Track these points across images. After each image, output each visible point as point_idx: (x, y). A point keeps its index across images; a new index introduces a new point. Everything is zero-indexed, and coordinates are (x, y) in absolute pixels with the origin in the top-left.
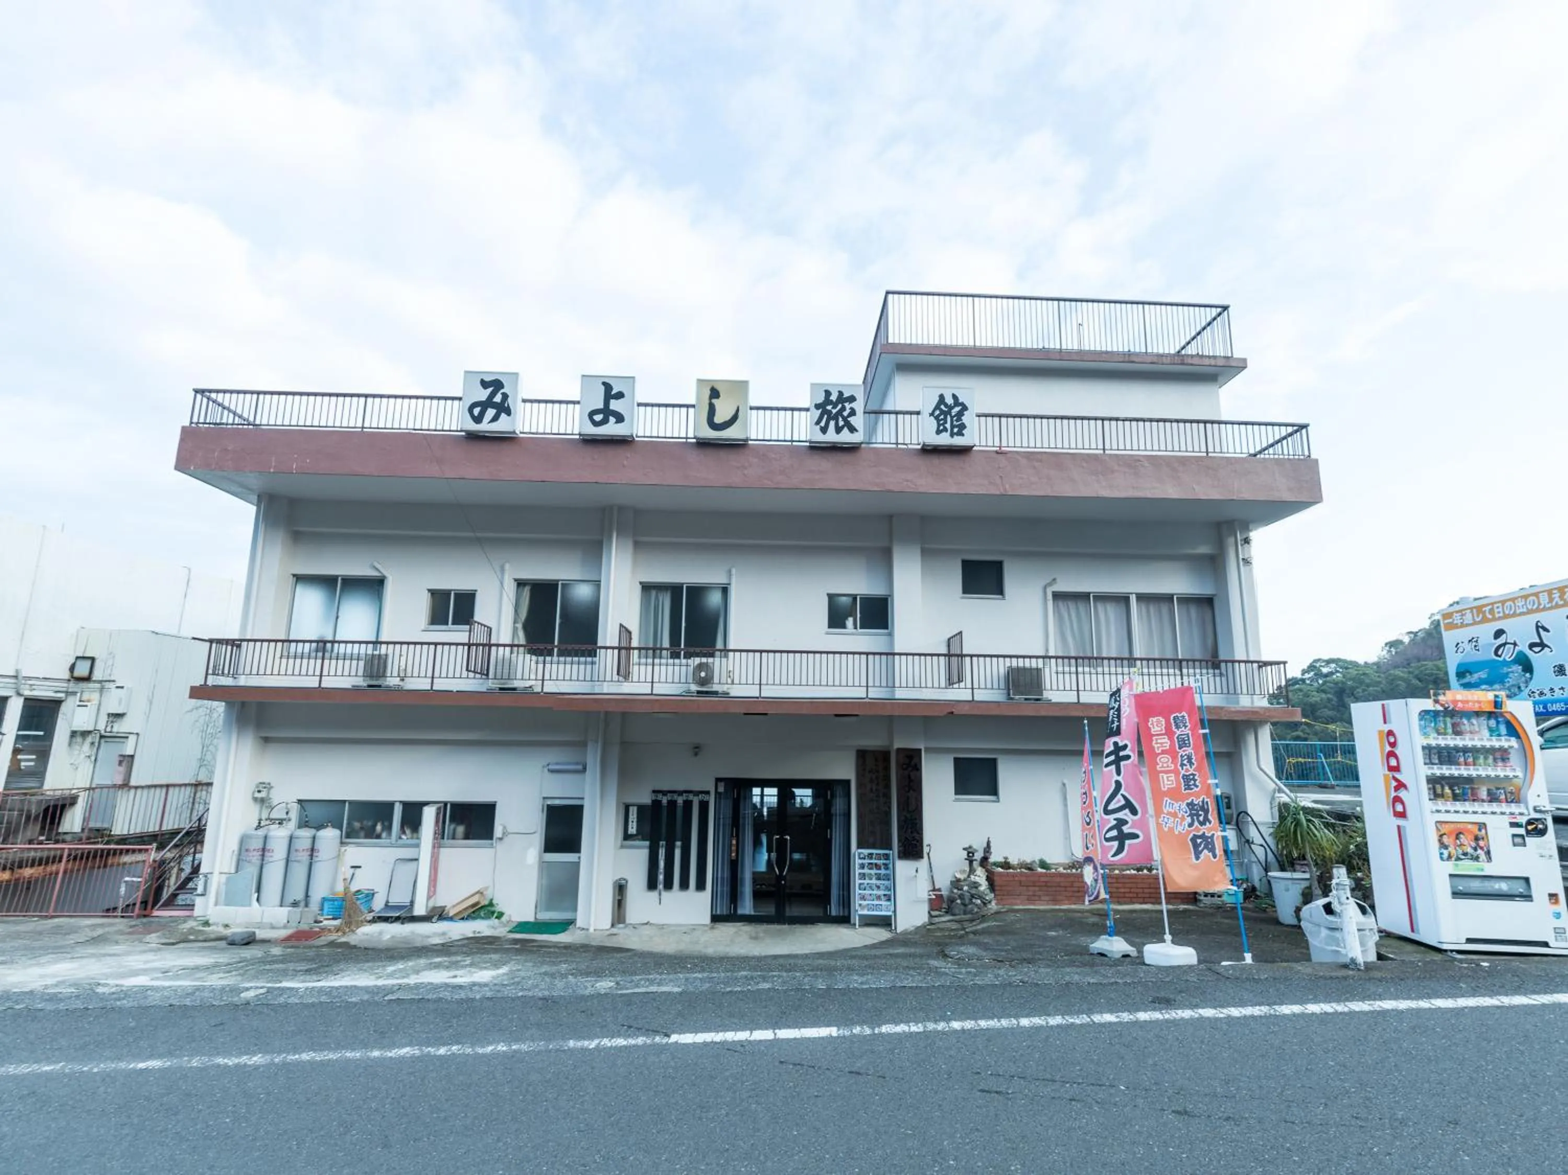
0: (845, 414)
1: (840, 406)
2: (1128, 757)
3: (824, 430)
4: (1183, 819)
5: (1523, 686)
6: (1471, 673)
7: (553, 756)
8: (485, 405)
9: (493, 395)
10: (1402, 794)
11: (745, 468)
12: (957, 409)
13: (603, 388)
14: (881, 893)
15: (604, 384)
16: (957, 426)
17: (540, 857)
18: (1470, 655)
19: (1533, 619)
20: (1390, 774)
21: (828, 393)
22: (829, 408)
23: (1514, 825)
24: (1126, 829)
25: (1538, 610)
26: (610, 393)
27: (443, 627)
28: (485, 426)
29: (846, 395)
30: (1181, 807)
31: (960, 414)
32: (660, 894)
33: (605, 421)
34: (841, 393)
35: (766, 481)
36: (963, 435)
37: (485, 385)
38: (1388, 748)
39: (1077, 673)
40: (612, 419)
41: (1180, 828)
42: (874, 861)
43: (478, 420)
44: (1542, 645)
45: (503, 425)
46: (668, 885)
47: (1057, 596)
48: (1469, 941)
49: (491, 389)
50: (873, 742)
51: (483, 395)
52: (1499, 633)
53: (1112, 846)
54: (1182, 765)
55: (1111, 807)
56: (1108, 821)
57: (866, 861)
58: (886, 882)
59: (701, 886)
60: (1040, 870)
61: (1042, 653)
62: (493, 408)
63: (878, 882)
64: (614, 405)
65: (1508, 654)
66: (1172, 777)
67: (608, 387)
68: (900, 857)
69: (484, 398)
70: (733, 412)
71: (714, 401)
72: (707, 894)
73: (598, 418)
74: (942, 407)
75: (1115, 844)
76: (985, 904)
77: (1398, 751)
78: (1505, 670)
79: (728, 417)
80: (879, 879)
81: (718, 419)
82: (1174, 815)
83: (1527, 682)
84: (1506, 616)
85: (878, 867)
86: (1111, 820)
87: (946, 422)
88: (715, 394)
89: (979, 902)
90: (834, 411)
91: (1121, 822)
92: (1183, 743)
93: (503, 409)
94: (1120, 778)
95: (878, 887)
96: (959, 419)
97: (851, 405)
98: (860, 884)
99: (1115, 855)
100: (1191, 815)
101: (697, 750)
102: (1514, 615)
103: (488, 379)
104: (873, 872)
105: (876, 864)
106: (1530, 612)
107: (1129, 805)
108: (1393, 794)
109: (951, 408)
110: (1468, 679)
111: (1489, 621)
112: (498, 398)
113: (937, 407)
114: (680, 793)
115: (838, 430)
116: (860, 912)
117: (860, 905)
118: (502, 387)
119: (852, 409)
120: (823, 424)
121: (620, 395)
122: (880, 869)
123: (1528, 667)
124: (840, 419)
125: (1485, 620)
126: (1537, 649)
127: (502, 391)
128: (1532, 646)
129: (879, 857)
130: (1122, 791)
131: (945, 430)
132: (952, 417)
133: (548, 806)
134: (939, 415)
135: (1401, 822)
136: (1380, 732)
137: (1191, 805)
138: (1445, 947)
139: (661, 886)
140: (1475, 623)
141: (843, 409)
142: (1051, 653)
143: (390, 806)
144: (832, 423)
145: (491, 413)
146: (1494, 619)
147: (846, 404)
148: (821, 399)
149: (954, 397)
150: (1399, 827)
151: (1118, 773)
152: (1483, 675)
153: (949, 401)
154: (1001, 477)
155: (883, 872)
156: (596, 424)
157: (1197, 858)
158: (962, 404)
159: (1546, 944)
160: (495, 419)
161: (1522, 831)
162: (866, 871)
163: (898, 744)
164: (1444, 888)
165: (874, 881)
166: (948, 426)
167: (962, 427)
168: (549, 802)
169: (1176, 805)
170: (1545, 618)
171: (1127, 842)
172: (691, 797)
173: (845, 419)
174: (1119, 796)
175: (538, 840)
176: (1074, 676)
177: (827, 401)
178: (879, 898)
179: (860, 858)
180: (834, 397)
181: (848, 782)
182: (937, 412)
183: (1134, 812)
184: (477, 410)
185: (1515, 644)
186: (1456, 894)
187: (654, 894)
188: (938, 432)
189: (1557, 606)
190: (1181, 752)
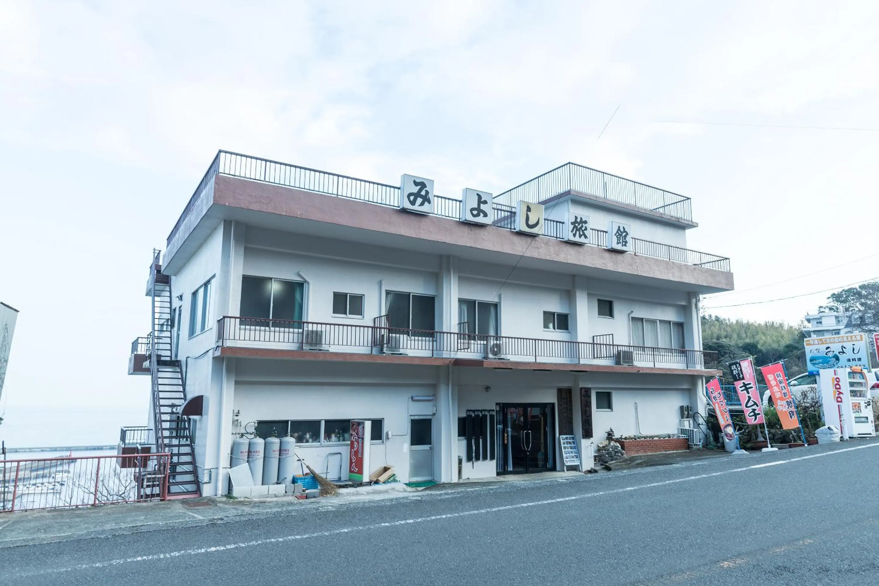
0: (583, 229)
1: (581, 225)
2: (752, 387)
3: (574, 235)
4: (785, 407)
5: (835, 364)
6: (816, 360)
7: (416, 392)
8: (417, 195)
9: (420, 190)
10: (841, 396)
11: (539, 248)
12: (624, 234)
13: (477, 197)
14: (573, 455)
15: (477, 194)
16: (624, 242)
17: (410, 448)
18: (816, 354)
19: (841, 344)
20: (836, 390)
21: (576, 218)
22: (577, 225)
23: (865, 403)
24: (756, 412)
25: (843, 342)
26: (480, 201)
27: (344, 316)
28: (416, 207)
29: (584, 220)
30: (784, 403)
31: (625, 236)
32: (473, 463)
33: (478, 215)
34: (581, 219)
35: (548, 256)
36: (626, 246)
37: (416, 184)
38: (836, 383)
39: (654, 355)
40: (482, 215)
41: (785, 409)
42: (568, 441)
43: (413, 203)
44: (843, 352)
45: (426, 208)
46: (477, 459)
47: (634, 319)
48: (859, 434)
49: (419, 187)
50: (565, 385)
51: (415, 189)
52: (827, 348)
53: (753, 418)
54: (782, 389)
55: (749, 405)
56: (749, 410)
57: (565, 441)
58: (575, 450)
59: (492, 458)
60: (638, 440)
61: (628, 344)
62: (421, 198)
63: (572, 450)
64: (483, 207)
65: (831, 355)
66: (779, 393)
67: (479, 197)
68: (583, 438)
69: (416, 191)
70: (537, 220)
71: (529, 213)
72: (494, 462)
73: (475, 212)
74: (619, 232)
75: (754, 417)
76: (622, 455)
77: (840, 383)
78: (829, 359)
79: (535, 223)
80: (571, 448)
81: (531, 223)
82: (782, 405)
83: (837, 364)
84: (831, 343)
85: (570, 443)
86: (750, 409)
87: (620, 239)
88: (529, 209)
89: (620, 454)
90: (579, 227)
91: (754, 410)
92: (781, 382)
93: (426, 199)
94: (750, 395)
95: (572, 452)
96: (625, 239)
97: (586, 225)
98: (565, 451)
99: (754, 421)
100: (788, 405)
101: (487, 388)
102: (834, 342)
103: (417, 181)
104: (569, 445)
105: (569, 442)
106: (840, 342)
107: (755, 404)
108: (837, 396)
109: (622, 233)
110: (814, 362)
111: (824, 344)
112: (423, 193)
113: (617, 232)
114: (481, 411)
115: (580, 236)
116: (567, 464)
117: (566, 461)
118: (426, 187)
119: (585, 227)
120: (574, 232)
121: (485, 202)
122: (571, 444)
123: (837, 359)
124: (581, 231)
125: (823, 343)
126: (841, 354)
127: (425, 189)
128: (839, 353)
129: (570, 438)
130: (752, 399)
131: (620, 243)
132: (622, 237)
133: (412, 420)
134: (618, 236)
135: (839, 404)
136: (833, 378)
137: (787, 402)
138: (855, 436)
139: (474, 459)
140: (819, 344)
141: (582, 226)
142: (631, 345)
143: (318, 422)
144: (578, 232)
145: (419, 200)
146: (826, 343)
147: (583, 224)
148: (573, 220)
149: (624, 228)
150: (839, 406)
151: (748, 393)
152: (820, 361)
153: (622, 230)
154: (637, 267)
155: (573, 445)
156: (474, 216)
157: (791, 418)
158: (626, 232)
159: (870, 434)
160: (422, 204)
161: (866, 405)
162: (566, 445)
163: (582, 385)
164: (853, 420)
165: (570, 450)
166: (621, 241)
167: (626, 242)
168: (412, 418)
169: (782, 402)
170: (845, 344)
171: (758, 416)
172: (486, 413)
173: (583, 231)
174: (751, 401)
175: (408, 438)
176: (653, 356)
177: (576, 222)
178: (573, 457)
179: (563, 440)
180: (579, 220)
181: (553, 404)
182: (617, 234)
183: (757, 406)
184: (413, 197)
185: (833, 352)
186: (856, 422)
187: (471, 463)
188: (618, 243)
189: (850, 341)
190: (781, 385)
